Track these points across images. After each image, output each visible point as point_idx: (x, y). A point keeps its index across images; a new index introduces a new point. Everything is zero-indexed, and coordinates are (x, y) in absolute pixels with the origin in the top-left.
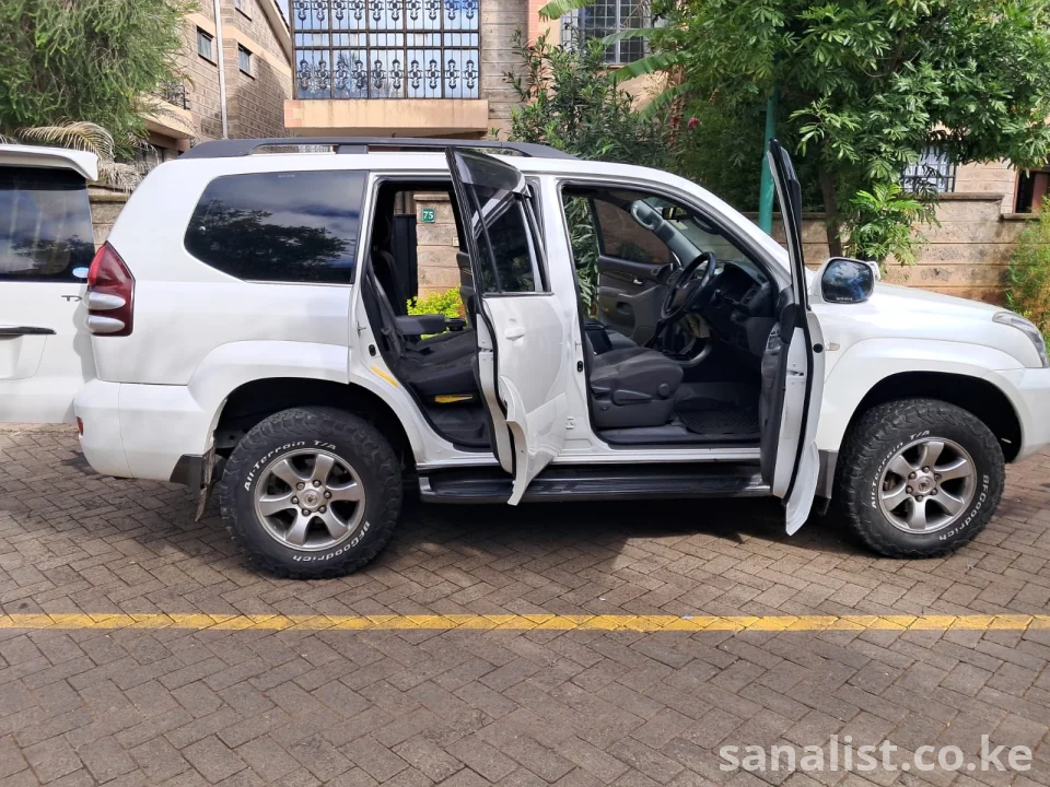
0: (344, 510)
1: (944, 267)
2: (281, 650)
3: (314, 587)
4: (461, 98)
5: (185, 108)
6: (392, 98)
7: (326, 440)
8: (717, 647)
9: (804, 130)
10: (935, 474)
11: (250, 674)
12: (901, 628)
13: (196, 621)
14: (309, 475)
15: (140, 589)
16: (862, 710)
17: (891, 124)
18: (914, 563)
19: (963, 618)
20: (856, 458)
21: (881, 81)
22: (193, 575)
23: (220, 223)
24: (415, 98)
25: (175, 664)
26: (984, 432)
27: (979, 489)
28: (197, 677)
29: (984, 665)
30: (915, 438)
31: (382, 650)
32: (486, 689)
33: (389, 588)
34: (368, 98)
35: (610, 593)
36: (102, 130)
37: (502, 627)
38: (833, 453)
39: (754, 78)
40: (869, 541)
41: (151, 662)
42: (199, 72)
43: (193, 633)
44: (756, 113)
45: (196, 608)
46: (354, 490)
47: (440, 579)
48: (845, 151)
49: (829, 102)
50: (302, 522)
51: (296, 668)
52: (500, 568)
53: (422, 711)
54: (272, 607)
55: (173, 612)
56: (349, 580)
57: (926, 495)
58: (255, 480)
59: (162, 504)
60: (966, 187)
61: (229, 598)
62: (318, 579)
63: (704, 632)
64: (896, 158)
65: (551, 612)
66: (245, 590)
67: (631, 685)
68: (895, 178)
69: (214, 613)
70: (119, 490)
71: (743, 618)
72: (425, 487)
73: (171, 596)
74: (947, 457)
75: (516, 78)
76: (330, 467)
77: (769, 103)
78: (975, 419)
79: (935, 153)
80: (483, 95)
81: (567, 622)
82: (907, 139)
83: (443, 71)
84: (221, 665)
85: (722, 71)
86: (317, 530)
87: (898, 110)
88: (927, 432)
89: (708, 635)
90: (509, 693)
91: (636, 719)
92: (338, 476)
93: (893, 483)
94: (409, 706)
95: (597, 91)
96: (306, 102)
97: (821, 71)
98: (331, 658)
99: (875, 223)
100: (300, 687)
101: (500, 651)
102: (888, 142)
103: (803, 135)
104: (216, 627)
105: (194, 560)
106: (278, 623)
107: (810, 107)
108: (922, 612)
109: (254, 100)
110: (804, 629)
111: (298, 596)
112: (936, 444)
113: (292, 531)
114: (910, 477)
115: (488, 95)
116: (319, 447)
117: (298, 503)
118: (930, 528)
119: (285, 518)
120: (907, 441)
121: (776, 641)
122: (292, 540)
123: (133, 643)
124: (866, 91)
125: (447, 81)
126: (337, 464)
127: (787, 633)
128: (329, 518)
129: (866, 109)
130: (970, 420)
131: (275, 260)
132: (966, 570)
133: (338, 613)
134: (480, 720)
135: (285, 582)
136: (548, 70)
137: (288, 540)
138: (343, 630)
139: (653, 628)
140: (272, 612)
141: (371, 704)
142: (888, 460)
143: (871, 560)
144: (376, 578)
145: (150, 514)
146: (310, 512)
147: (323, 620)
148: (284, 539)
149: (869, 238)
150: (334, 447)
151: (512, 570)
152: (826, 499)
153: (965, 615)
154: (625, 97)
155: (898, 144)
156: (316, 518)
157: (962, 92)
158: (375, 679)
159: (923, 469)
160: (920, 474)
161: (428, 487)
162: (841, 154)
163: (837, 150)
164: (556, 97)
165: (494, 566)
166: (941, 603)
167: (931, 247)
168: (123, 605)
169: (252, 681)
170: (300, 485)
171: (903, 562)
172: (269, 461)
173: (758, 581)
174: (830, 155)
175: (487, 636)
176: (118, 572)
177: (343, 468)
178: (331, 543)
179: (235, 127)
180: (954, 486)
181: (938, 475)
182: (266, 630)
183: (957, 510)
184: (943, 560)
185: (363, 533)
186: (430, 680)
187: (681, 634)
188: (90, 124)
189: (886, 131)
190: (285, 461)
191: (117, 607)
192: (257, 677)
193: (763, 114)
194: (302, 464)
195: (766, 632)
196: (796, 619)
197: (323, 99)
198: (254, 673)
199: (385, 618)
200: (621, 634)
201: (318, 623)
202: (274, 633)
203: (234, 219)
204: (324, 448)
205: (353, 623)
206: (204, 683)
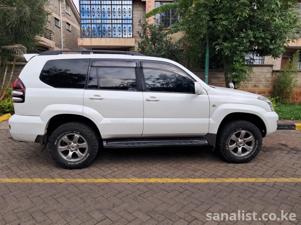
0: (82, 150)
1: (258, 84)
2: (62, 188)
3: (74, 171)
4: (128, 38)
5: (51, 40)
6: (108, 38)
7: (77, 131)
8: (181, 187)
9: (216, 47)
10: (244, 140)
11: (53, 194)
12: (231, 181)
13: (40, 180)
14: (72, 141)
15: (25, 172)
16: (217, 203)
17: (239, 46)
18: (239, 165)
19: (249, 179)
20: (222, 136)
21: (237, 34)
22: (41, 168)
23: (55, 73)
24: (115, 37)
25: (32, 192)
26: (256, 129)
27: (256, 144)
28: (38, 195)
29: (252, 191)
30: (238, 131)
31: (90, 188)
32: (116, 198)
33: (94, 172)
34: (102, 37)
35: (155, 173)
36: (24, 47)
37: (124, 182)
38: (215, 134)
39: (202, 33)
40: (226, 158)
41: (26, 191)
42: (55, 30)
43: (38, 184)
44: (204, 43)
45: (40, 177)
46: (85, 145)
47: (108, 169)
48: (227, 53)
49: (222, 40)
50: (71, 154)
51: (65, 192)
52: (126, 167)
53: (98, 204)
54: (61, 176)
55: (34, 178)
56: (84, 170)
57: (242, 146)
58: (58, 142)
59: (35, 149)
60: (267, 62)
61: (50, 174)
62: (75, 169)
63: (178, 183)
64: (241, 55)
65: (138, 178)
66: (55, 172)
67: (156, 197)
68: (241, 60)
69: (45, 178)
70: (23, 145)
71: (190, 179)
72: (105, 144)
73: (34, 174)
74: (247, 136)
75: (140, 33)
76: (78, 138)
77: (207, 40)
78: (254, 125)
79: (252, 53)
80: (134, 37)
81: (142, 180)
82: (243, 50)
83: (122, 30)
84: (45, 192)
85: (194, 31)
86: (75, 156)
87: (241, 42)
88: (241, 129)
89: (179, 183)
90: (122, 199)
91: (155, 205)
92: (80, 141)
93: (233, 143)
94: (95, 202)
95: (161, 37)
96: (84, 38)
97: (220, 32)
98: (76, 190)
99: (237, 72)
100: (66, 197)
101: (122, 188)
102: (239, 51)
103: (216, 48)
104: (45, 182)
105: (42, 164)
106: (62, 181)
107: (218, 41)
108: (238, 177)
109: (71, 37)
110: (206, 182)
111: (69, 174)
112: (243, 132)
113: (68, 156)
114: (237, 141)
115: (135, 37)
116: (75, 133)
117: (69, 148)
118: (243, 155)
119: (66, 153)
120: (236, 131)
121: (197, 185)
122: (68, 158)
123: (22, 186)
124: (233, 37)
125: (123, 33)
126: (80, 138)
127: (201, 183)
128: (78, 152)
129: (233, 42)
130: (252, 125)
131: (71, 82)
132: (252, 166)
133: (79, 178)
134: (113, 206)
135: (66, 170)
136: (148, 30)
137: (67, 158)
138: (80, 183)
139: (165, 182)
140: (61, 178)
141: (85, 202)
142: (230, 136)
143: (227, 164)
144: (91, 169)
145: (31, 152)
146: (73, 151)
147: (75, 180)
148: (66, 158)
149: (235, 76)
150: (79, 133)
151: (129, 167)
152: (214, 147)
153: (250, 178)
154: (170, 38)
155: (241, 51)
156: (74, 152)
157: (258, 37)
158: (87, 195)
159: (240, 139)
160: (240, 140)
161: (106, 144)
162: (226, 54)
163: (225, 53)
164: (151, 38)
165: (124, 166)
166: (244, 175)
167: (254, 79)
168: (20, 176)
169: (53, 196)
170: (70, 143)
171: (236, 164)
172: (61, 137)
173: (195, 169)
174: (223, 54)
175: (119, 184)
176: (20, 168)
177: (82, 139)
178: (78, 159)
179: (65, 45)
180: (249, 143)
181: (245, 141)
182: (59, 183)
183: (250, 150)
184: (246, 164)
185: (87, 157)
186: (102, 196)
187: (172, 183)
188: (20, 45)
189: (238, 48)
190: (66, 137)
191: (19, 177)
192: (55, 195)
193: (206, 43)
194: (71, 138)
195: (195, 183)
196: (204, 179)
197: (89, 37)
198: (54, 194)
199: (92, 180)
200: (155, 183)
201: (73, 181)
202: (61, 183)
203: (60, 72)
204: (76, 133)
205: (83, 181)
206: (40, 197)
